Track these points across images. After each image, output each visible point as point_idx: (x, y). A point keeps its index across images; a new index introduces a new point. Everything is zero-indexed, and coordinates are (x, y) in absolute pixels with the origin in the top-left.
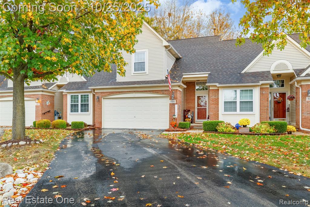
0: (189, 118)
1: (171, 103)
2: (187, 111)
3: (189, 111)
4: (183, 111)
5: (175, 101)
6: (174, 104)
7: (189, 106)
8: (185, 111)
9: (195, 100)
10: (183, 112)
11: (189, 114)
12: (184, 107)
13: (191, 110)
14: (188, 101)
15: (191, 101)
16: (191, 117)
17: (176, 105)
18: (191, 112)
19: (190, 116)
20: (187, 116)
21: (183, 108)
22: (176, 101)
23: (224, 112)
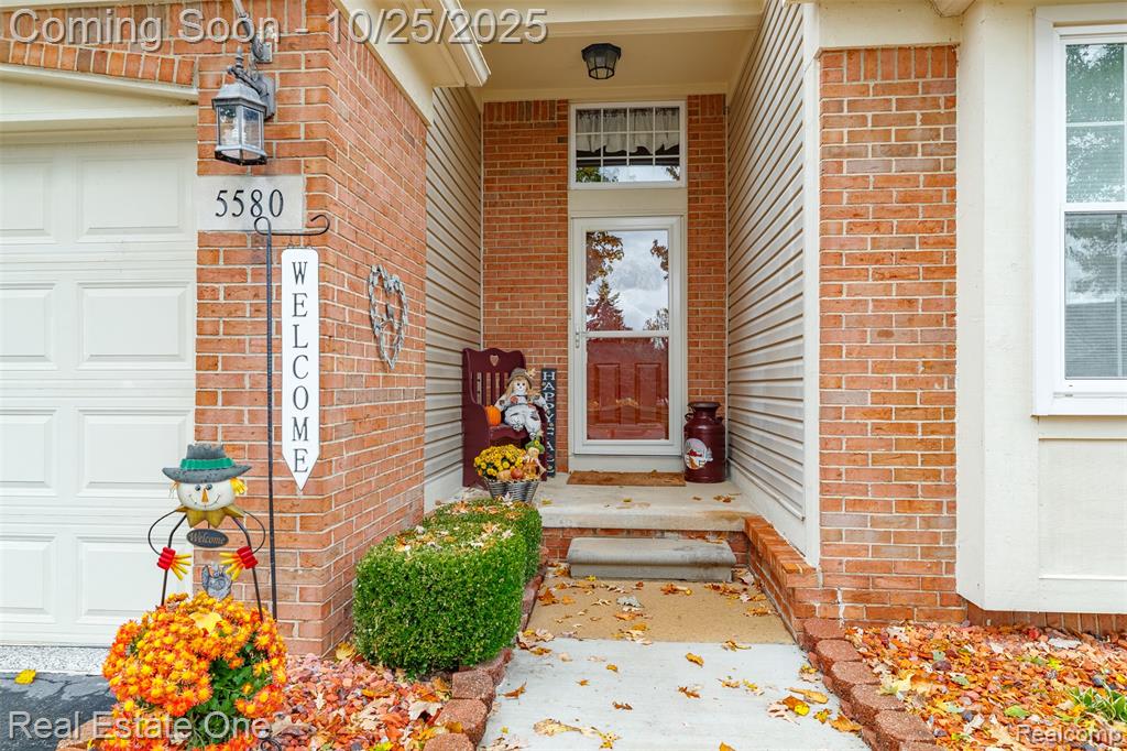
0: (522, 439)
1: (226, 224)
2: (494, 360)
3: (515, 361)
4: (458, 359)
5: (293, 187)
6: (266, 245)
7: (517, 316)
8: (472, 362)
9: (564, 266)
10: (457, 372)
11: (519, 388)
12: (470, 323)
13: (529, 354)
14: (511, 274)
15: (534, 274)
16: (534, 426)
17: (290, 257)
18: (531, 373)
19: (522, 416)
20: (493, 412)
21: (455, 330)
22: (311, 201)
23: (1065, 385)
